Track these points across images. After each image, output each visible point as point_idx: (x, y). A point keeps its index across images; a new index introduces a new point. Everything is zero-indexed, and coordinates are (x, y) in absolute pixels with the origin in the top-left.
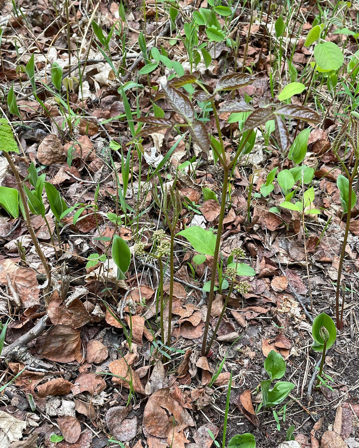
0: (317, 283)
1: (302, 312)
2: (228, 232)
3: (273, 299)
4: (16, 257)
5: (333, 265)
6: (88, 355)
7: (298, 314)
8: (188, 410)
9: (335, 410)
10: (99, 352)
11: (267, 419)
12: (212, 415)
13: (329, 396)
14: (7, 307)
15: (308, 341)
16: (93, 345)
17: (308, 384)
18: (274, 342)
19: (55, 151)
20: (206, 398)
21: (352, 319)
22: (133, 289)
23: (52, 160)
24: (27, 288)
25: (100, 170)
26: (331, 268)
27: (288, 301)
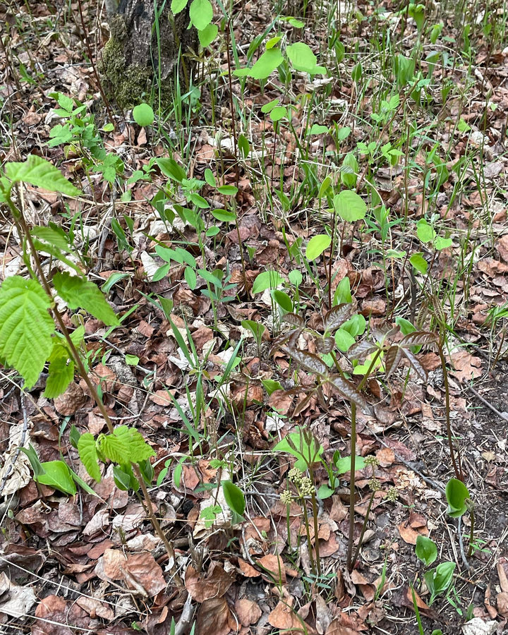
0: (418, 441)
1: (421, 480)
2: (308, 419)
3: (386, 478)
4: (102, 541)
5: (424, 414)
6: (242, 619)
7: (419, 485)
8: (362, 631)
9: (496, 569)
10: (251, 610)
11: (439, 606)
12: (388, 626)
13: (483, 558)
14: (132, 603)
15: (440, 510)
16: (241, 606)
17: (459, 553)
18: (409, 523)
19: (73, 395)
20: (379, 613)
21: (467, 467)
22: (245, 526)
23: (74, 407)
24: (147, 574)
25: (134, 398)
26: (424, 418)
27: (403, 474)
